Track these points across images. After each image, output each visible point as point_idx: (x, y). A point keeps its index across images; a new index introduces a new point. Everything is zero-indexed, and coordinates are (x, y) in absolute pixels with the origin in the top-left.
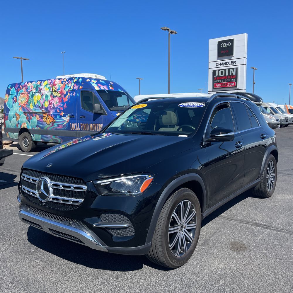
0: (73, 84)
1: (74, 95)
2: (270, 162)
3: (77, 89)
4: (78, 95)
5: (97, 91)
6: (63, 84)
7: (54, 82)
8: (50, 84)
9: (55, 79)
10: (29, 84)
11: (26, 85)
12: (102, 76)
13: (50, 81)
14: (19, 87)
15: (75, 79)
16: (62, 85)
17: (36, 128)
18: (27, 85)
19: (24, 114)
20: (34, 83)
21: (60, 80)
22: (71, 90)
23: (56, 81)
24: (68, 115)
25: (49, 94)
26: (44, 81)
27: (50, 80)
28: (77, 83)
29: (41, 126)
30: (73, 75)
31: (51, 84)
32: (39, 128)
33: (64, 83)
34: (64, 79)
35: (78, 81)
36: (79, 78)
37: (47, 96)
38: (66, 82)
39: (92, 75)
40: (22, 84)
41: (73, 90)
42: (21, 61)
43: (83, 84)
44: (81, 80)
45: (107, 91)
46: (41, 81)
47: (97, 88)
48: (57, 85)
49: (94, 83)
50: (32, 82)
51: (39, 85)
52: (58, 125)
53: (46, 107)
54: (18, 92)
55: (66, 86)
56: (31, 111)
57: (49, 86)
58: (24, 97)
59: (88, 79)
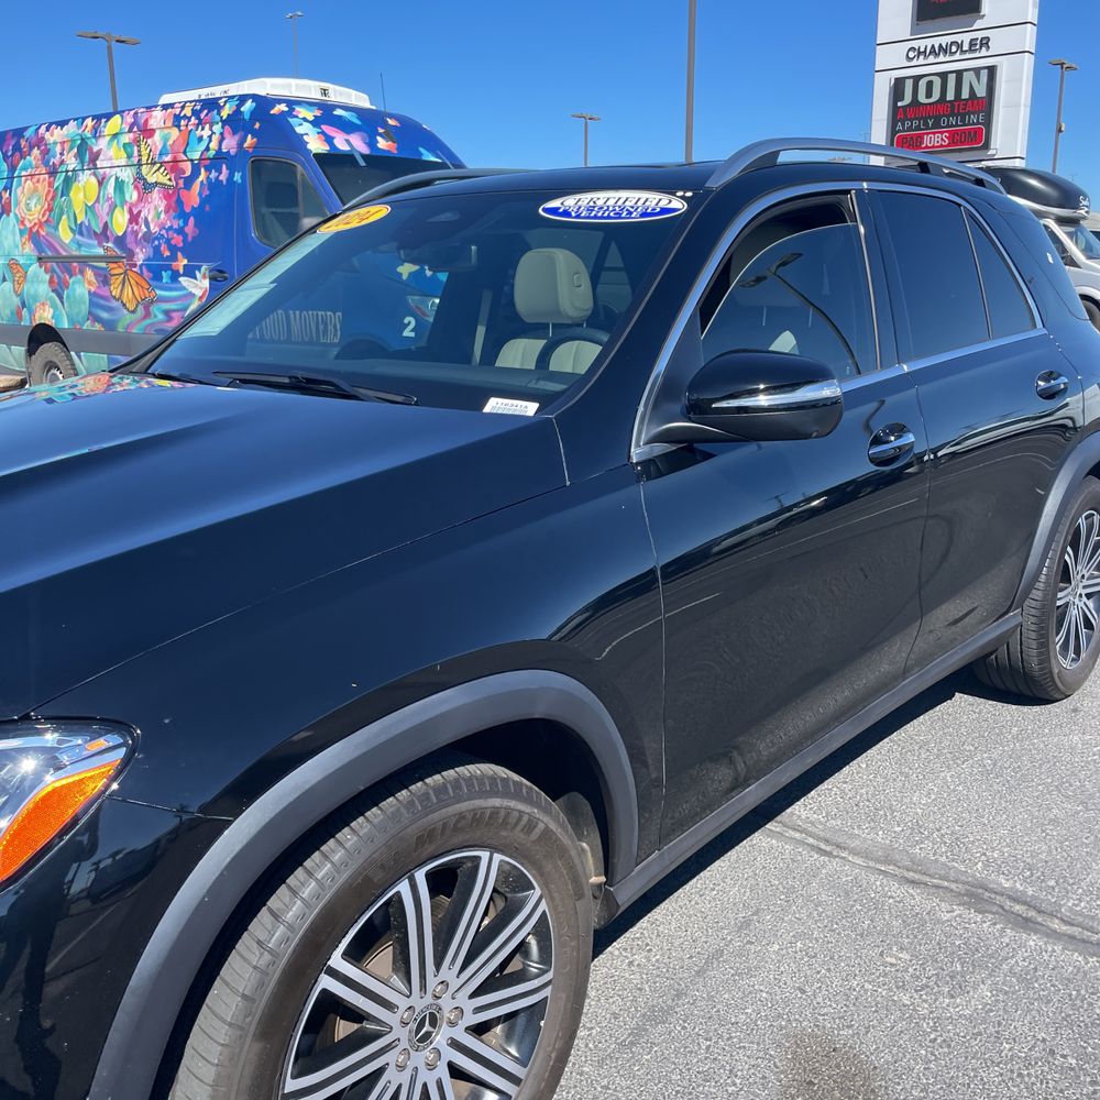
0: (217, 128)
1: (223, 177)
2: (1082, 521)
3: (233, 152)
4: (237, 177)
5: (317, 156)
6: (178, 126)
7: (146, 121)
8: (130, 131)
9: (149, 108)
10: (52, 135)
11: (43, 138)
12: (353, 92)
13: (130, 119)
14: (17, 148)
15: (228, 105)
16: (175, 133)
17: (87, 325)
18: (47, 135)
19: (41, 266)
20: (71, 128)
21: (169, 110)
22: (211, 153)
23: (151, 116)
24: (203, 269)
25: (127, 175)
26: (109, 116)
27: (132, 112)
28: (234, 122)
29: (105, 315)
30: (225, 87)
31: (135, 129)
32: (98, 327)
33: (183, 123)
34: (183, 108)
35: (237, 112)
36: (243, 99)
37: (120, 185)
38: (189, 119)
39: (304, 86)
40: (28, 134)
41: (220, 157)
42: (109, 48)
43: (257, 126)
44: (248, 106)
45: (364, 157)
46: (97, 118)
47: (316, 145)
48: (157, 136)
49: (305, 119)
50: (62, 124)
51: (89, 135)
52: (167, 313)
53: (120, 234)
54: (12, 168)
55: (193, 140)
56: (64, 254)
57: (126, 138)
58: (36, 190)
59: (280, 101)
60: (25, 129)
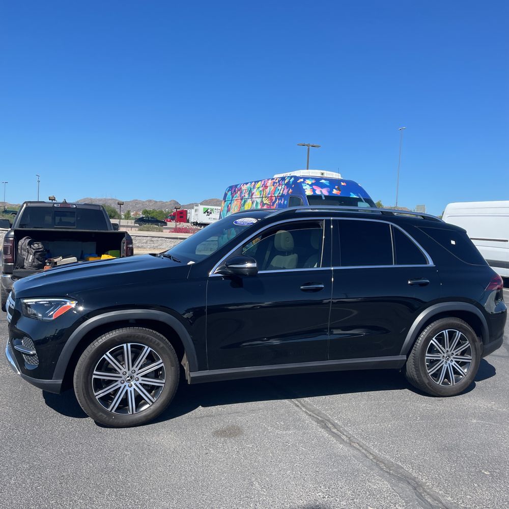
0: (283, 186)
1: (282, 202)
3: (286, 194)
4: (286, 202)
5: (309, 197)
7: (267, 183)
8: (262, 187)
9: (268, 179)
11: (241, 188)
12: (334, 173)
13: (263, 183)
14: (235, 191)
15: (287, 179)
16: (273, 187)
18: (243, 188)
20: (249, 185)
21: (273, 180)
22: (280, 195)
25: (259, 200)
26: (258, 182)
27: (264, 181)
28: (288, 185)
30: (287, 174)
31: (264, 186)
33: (275, 184)
34: (276, 180)
35: (289, 181)
36: (291, 177)
37: (257, 203)
38: (277, 183)
40: (238, 186)
41: (283, 196)
42: (309, 149)
43: (293, 186)
44: (293, 179)
45: (325, 196)
46: (255, 182)
47: (309, 192)
48: (268, 188)
49: (308, 184)
50: (247, 184)
51: (252, 188)
54: (233, 197)
55: (277, 190)
57: (261, 189)
58: (237, 205)
59: (301, 178)
60: (238, 185)
